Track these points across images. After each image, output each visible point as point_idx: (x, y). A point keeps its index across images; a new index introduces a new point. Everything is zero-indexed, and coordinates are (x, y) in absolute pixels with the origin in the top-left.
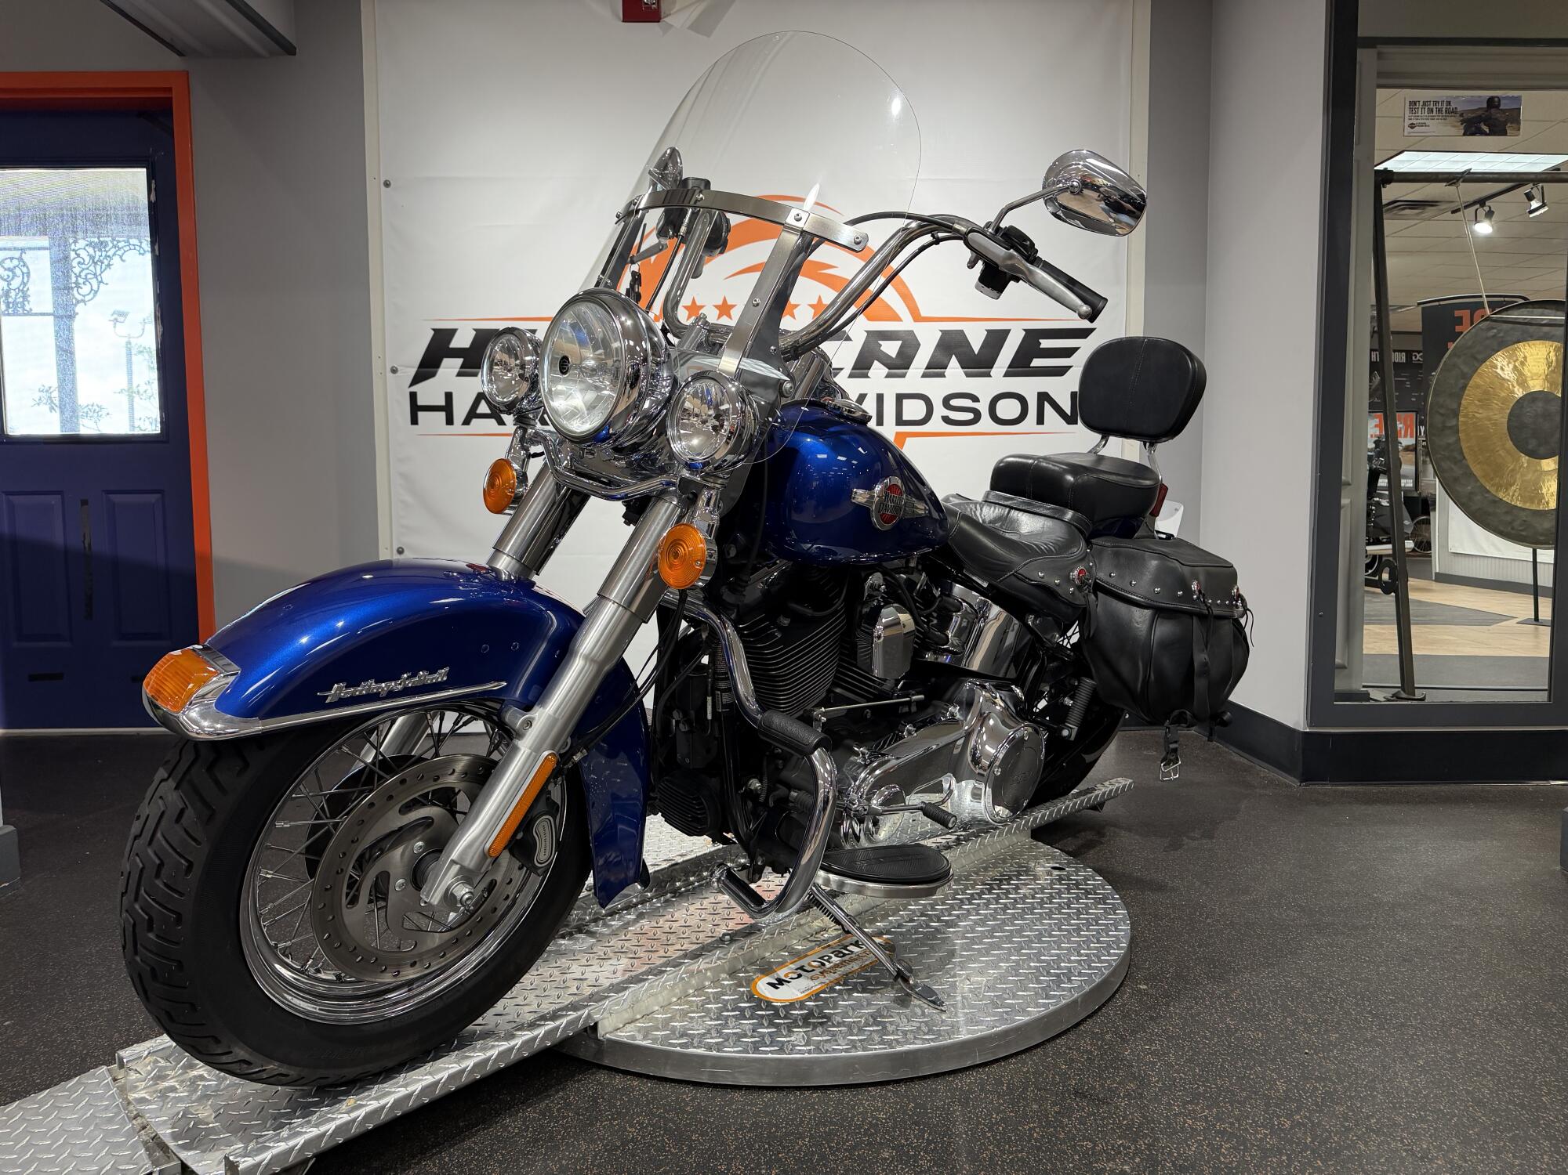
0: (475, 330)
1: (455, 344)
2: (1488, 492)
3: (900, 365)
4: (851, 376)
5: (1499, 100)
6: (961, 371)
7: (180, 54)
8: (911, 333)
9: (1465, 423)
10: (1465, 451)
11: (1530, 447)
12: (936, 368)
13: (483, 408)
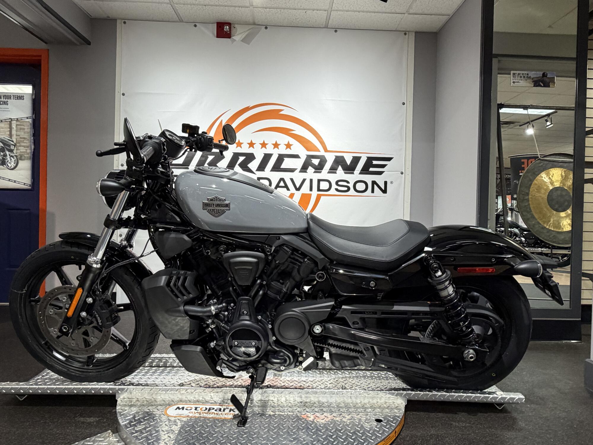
2: (541, 224)
3: (319, 168)
4: (300, 172)
5: (547, 74)
6: (343, 171)
7: (46, 43)
8: (323, 156)
9: (531, 198)
10: (532, 208)
11: (556, 208)
12: (333, 170)
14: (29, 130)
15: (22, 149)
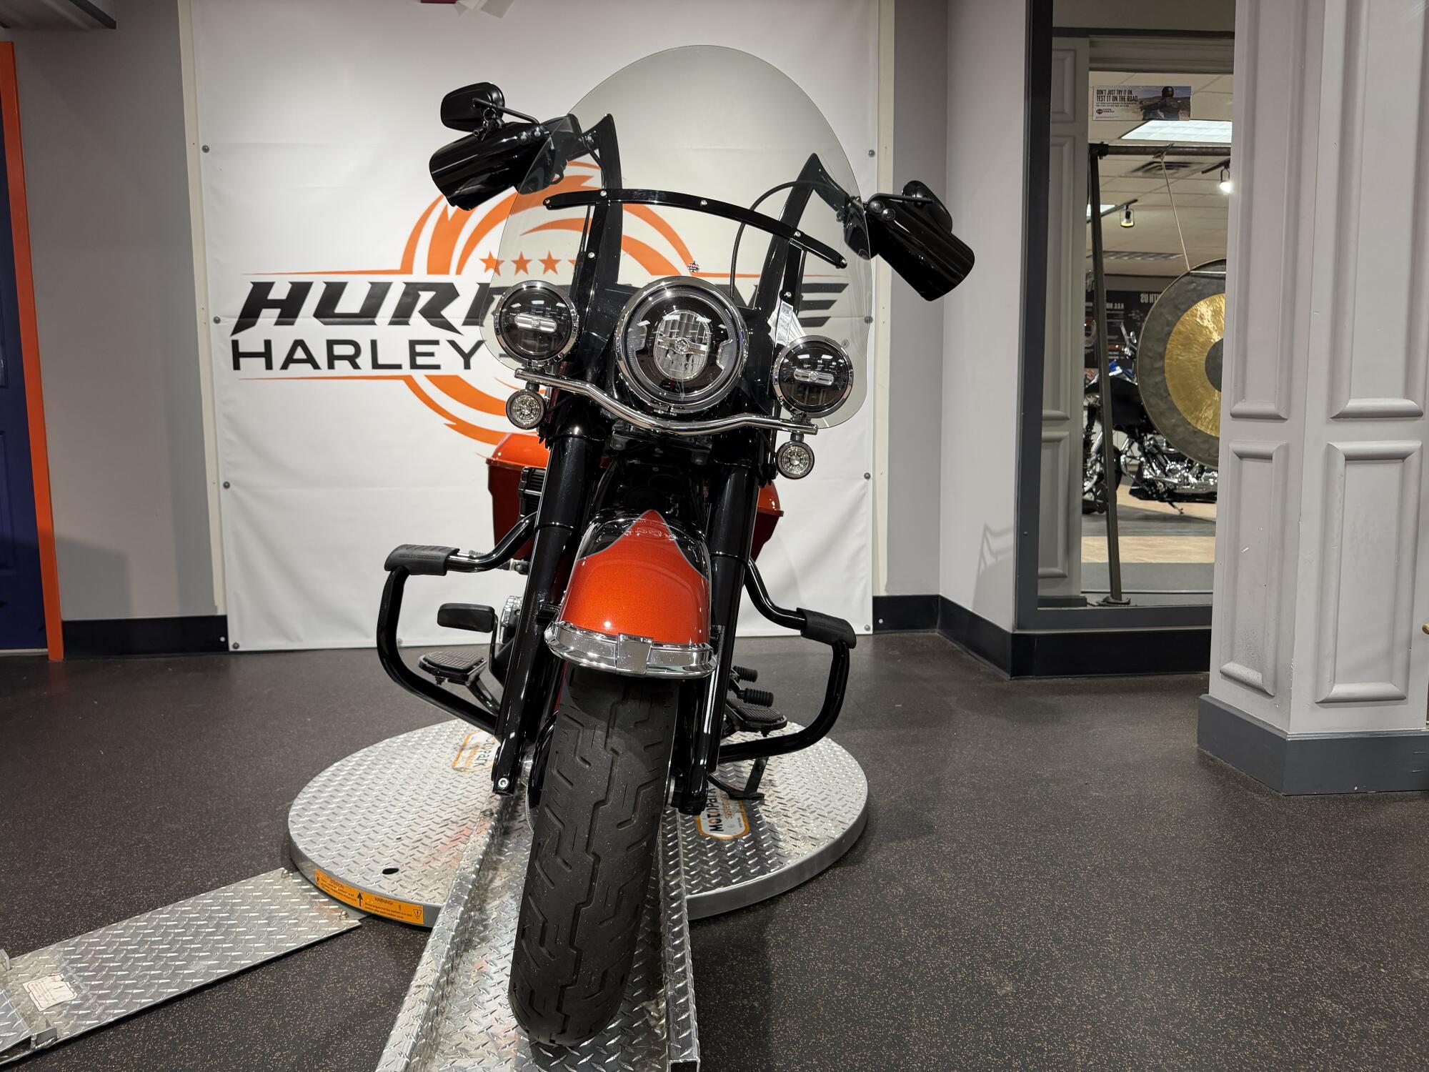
0: (291, 283)
1: (273, 295)
2: (1189, 424)
5: (1173, 91)
9: (1169, 365)
10: (1170, 389)
13: (300, 354)
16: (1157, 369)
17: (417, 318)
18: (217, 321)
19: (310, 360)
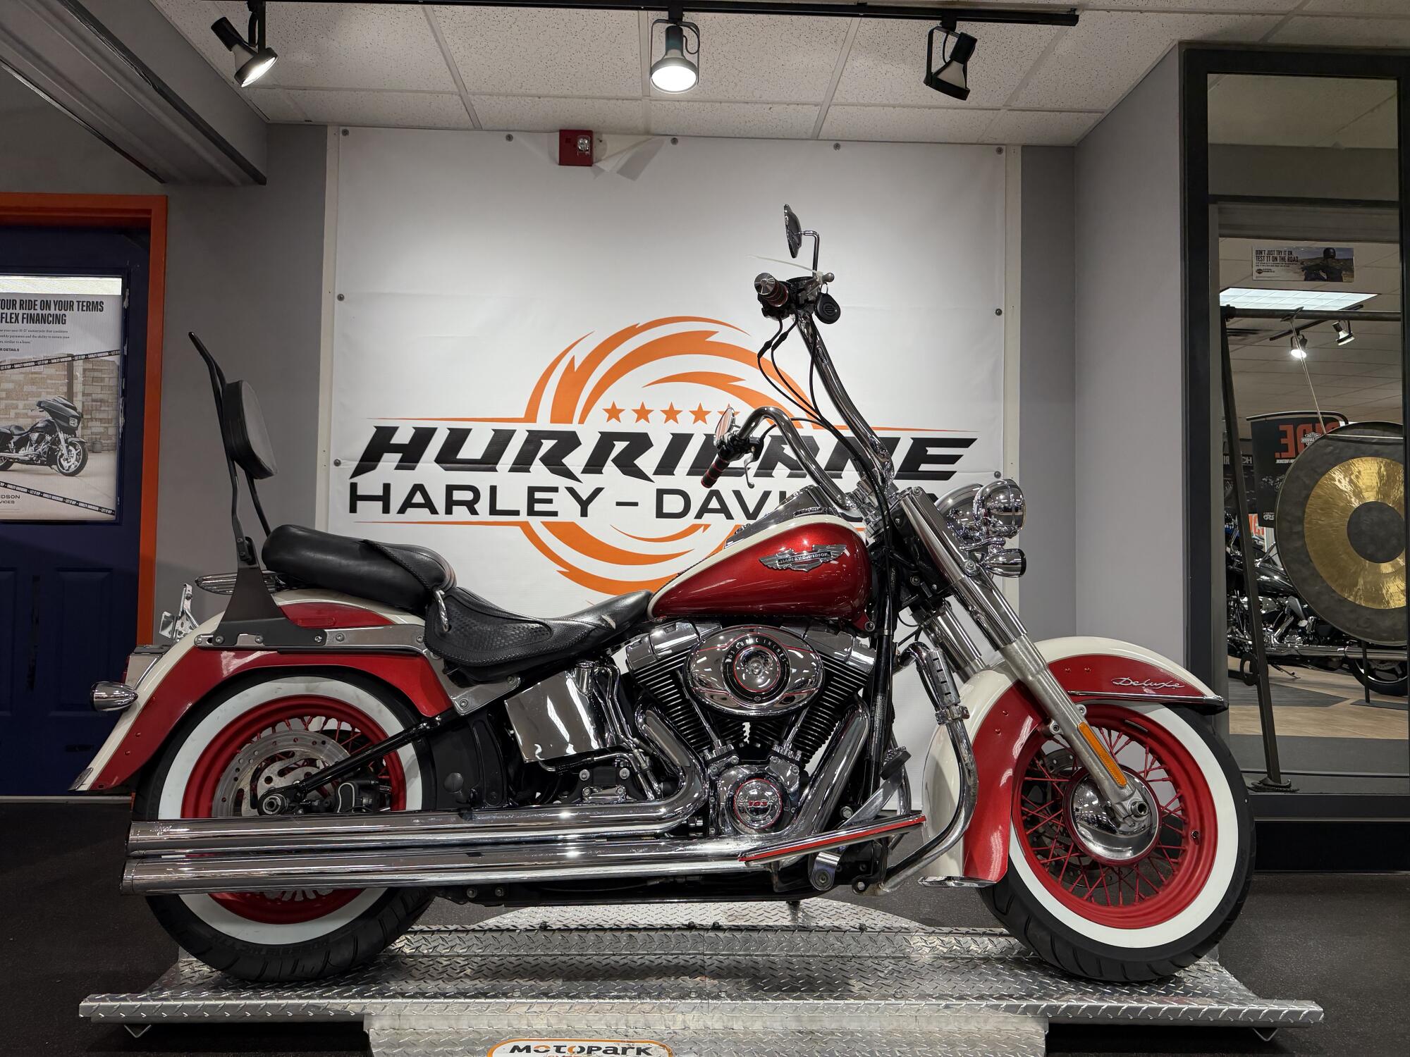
0: (414, 428)
1: (396, 440)
2: (1335, 592)
4: (757, 474)
5: (1334, 251)
6: (856, 474)
7: (161, 181)
8: (811, 438)
9: (1310, 529)
10: (1311, 554)
11: (1369, 552)
12: (833, 469)
13: (418, 498)
14: (113, 382)
15: (97, 427)
16: (1297, 533)
17: (537, 466)
18: (337, 463)
19: (429, 505)
